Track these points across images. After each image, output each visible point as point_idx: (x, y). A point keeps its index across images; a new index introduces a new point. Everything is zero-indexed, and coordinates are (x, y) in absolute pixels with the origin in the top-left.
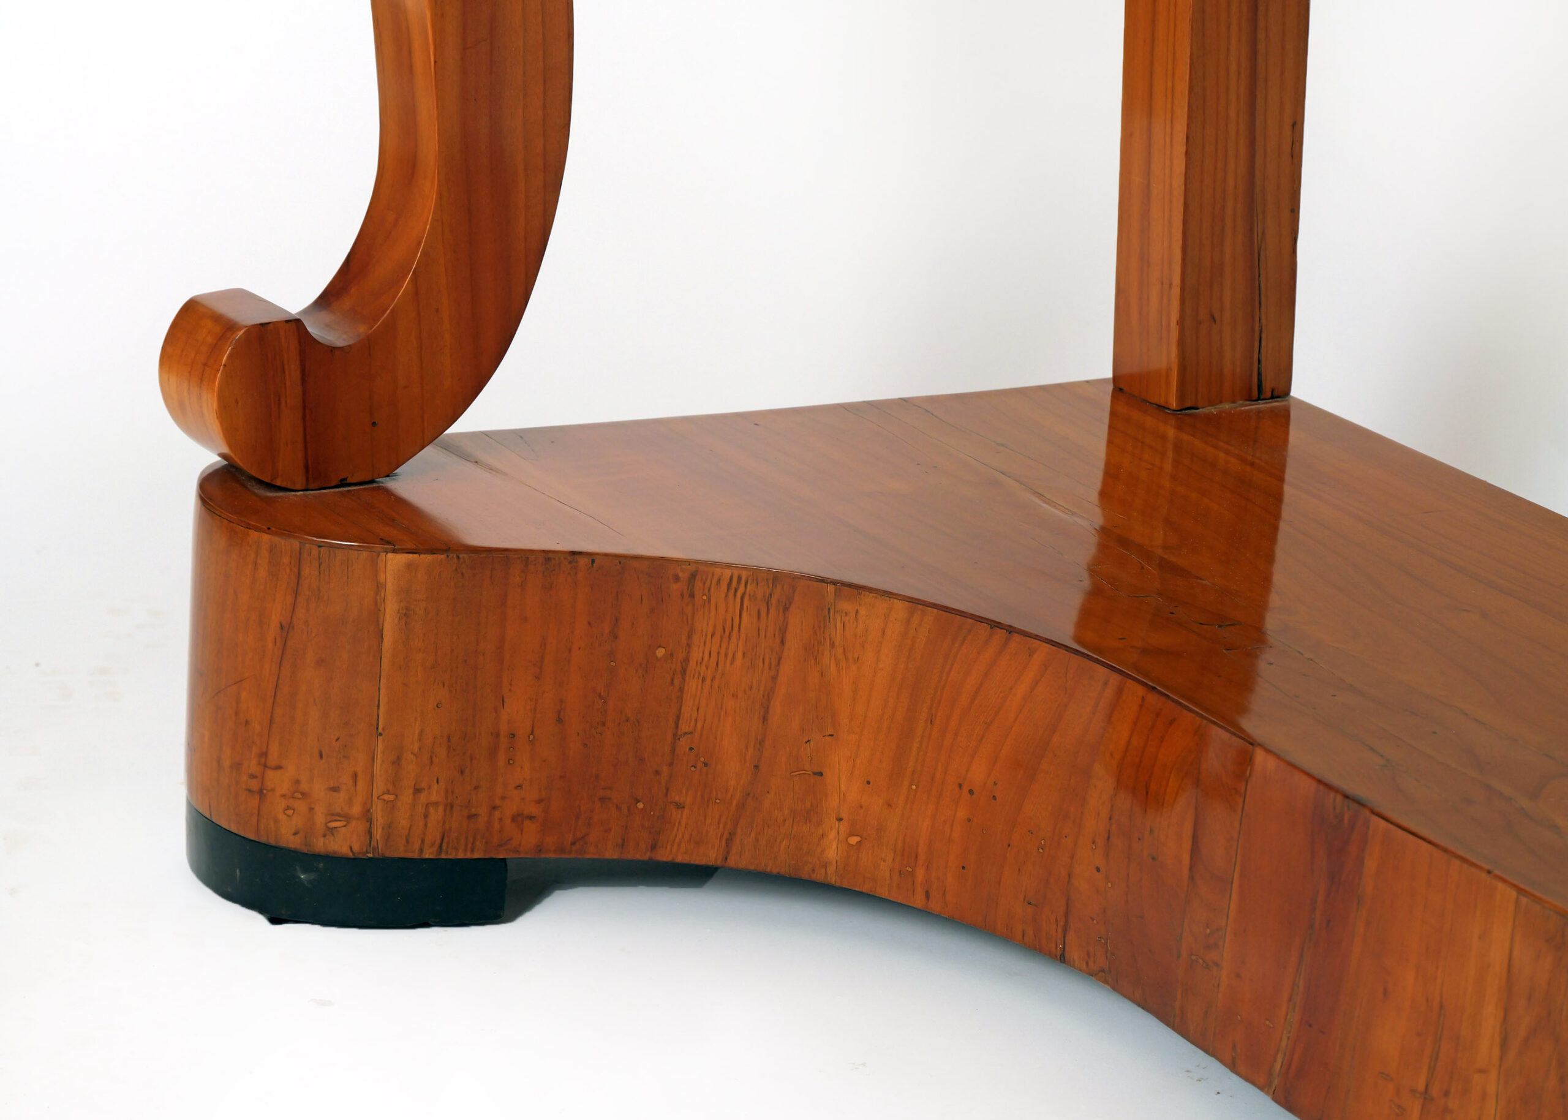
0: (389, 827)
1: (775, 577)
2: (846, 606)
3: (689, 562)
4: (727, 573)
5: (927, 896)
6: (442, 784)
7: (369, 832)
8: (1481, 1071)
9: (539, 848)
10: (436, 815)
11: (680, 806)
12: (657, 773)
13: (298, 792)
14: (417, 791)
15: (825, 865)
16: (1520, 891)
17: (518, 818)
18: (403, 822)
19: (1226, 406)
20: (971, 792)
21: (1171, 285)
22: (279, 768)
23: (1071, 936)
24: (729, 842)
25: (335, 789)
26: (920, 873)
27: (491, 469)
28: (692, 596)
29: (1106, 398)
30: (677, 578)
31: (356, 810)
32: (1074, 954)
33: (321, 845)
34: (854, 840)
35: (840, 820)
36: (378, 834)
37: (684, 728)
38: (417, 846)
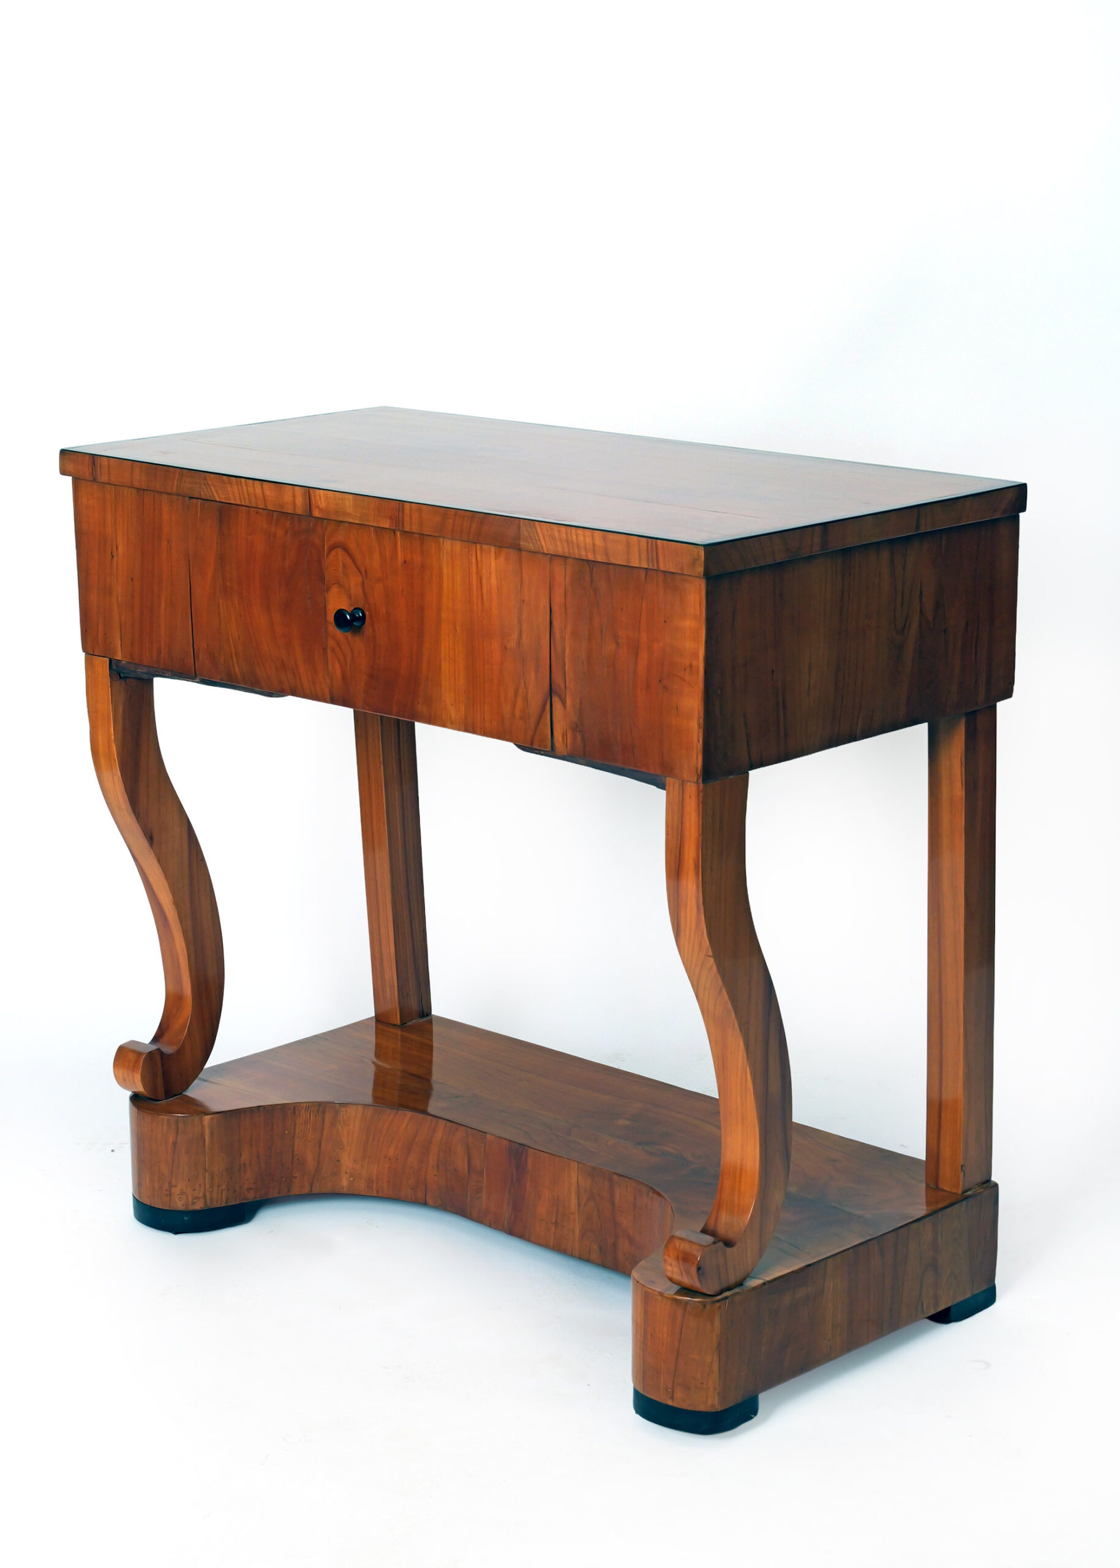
0: (211, 1199)
1: (320, 1104)
2: (343, 1109)
3: (293, 1103)
4: (305, 1105)
5: (377, 1192)
6: (226, 1183)
7: (206, 1202)
8: (573, 1214)
9: (255, 1197)
10: (224, 1193)
11: (296, 1177)
12: (288, 1168)
13: (183, 1193)
14: (219, 1186)
15: (343, 1188)
16: (578, 1162)
17: (249, 1189)
18: (215, 1195)
19: (414, 1021)
20: (389, 1159)
21: (394, 987)
22: (175, 1186)
23: (428, 1197)
24: (312, 1186)
25: (194, 1190)
26: (375, 1186)
27: (212, 1082)
28: (294, 1113)
29: (373, 1023)
30: (290, 1109)
31: (201, 1195)
32: (430, 1201)
33: (191, 1208)
34: (352, 1179)
35: (346, 1173)
36: (208, 1201)
37: (296, 1153)
38: (220, 1203)
